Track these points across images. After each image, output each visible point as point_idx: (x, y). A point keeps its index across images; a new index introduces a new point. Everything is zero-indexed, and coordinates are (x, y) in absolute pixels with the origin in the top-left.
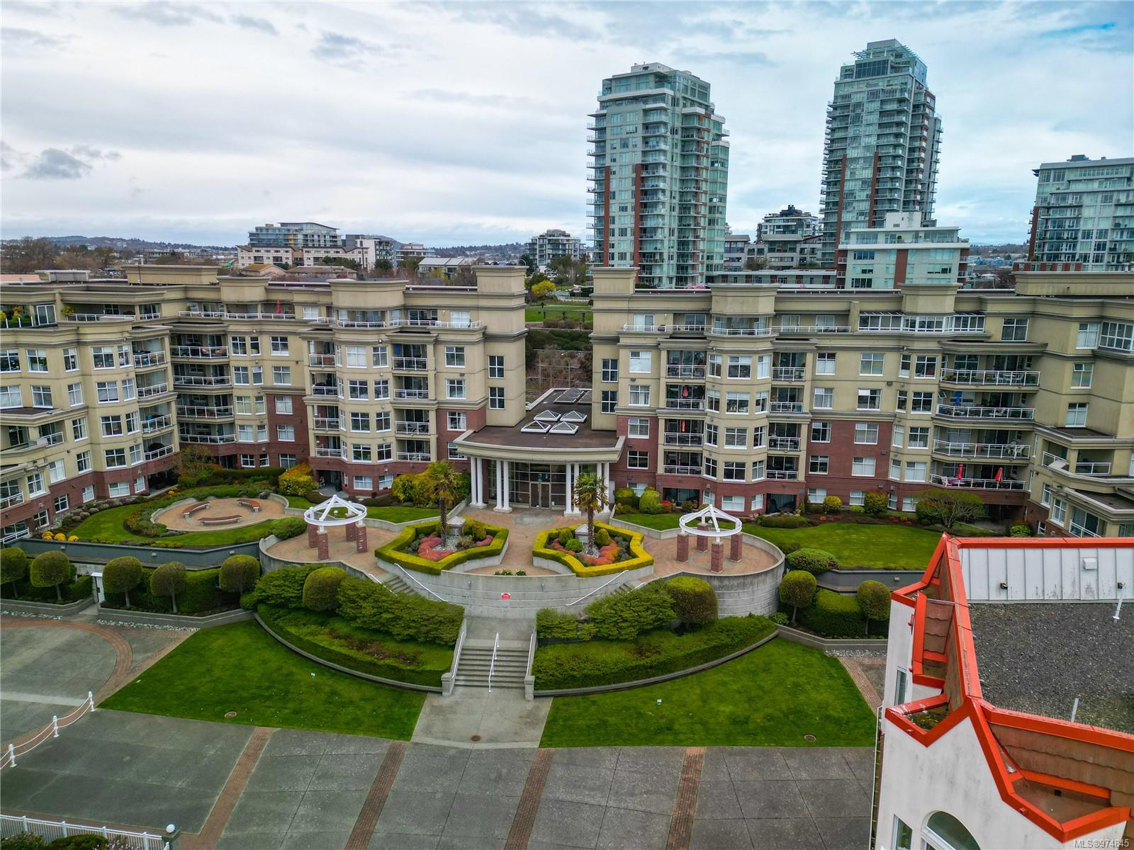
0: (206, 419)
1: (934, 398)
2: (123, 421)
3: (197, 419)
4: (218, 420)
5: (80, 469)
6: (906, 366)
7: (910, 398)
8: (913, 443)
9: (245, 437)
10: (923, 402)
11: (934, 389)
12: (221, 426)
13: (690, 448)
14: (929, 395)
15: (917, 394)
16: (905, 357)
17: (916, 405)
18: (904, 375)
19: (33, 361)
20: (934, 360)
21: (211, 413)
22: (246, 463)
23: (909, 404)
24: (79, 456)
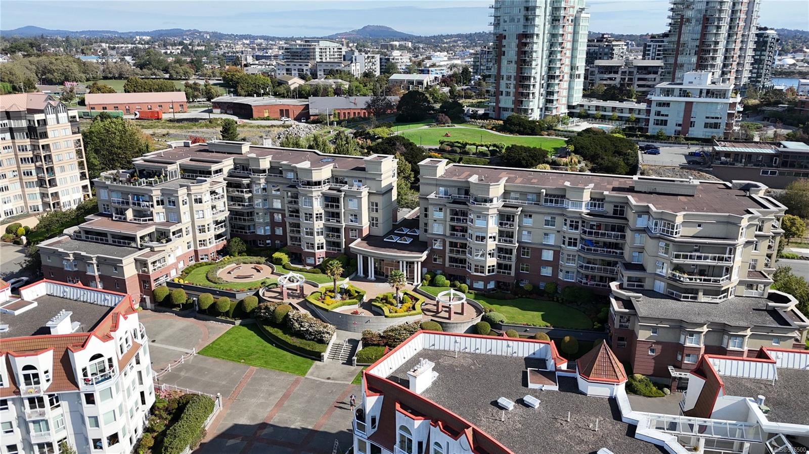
0: (243, 223)
1: (578, 241)
2: (206, 227)
3: (239, 222)
4: (247, 224)
5: (188, 248)
6: (565, 224)
7: (567, 240)
8: (568, 261)
9: (261, 232)
10: (573, 243)
11: (578, 237)
12: (249, 226)
13: (460, 256)
14: (576, 239)
15: (570, 239)
16: (566, 220)
17: (570, 244)
18: (565, 228)
19: (169, 202)
20: (578, 222)
21: (244, 220)
22: (260, 244)
23: (567, 243)
24: (188, 243)
